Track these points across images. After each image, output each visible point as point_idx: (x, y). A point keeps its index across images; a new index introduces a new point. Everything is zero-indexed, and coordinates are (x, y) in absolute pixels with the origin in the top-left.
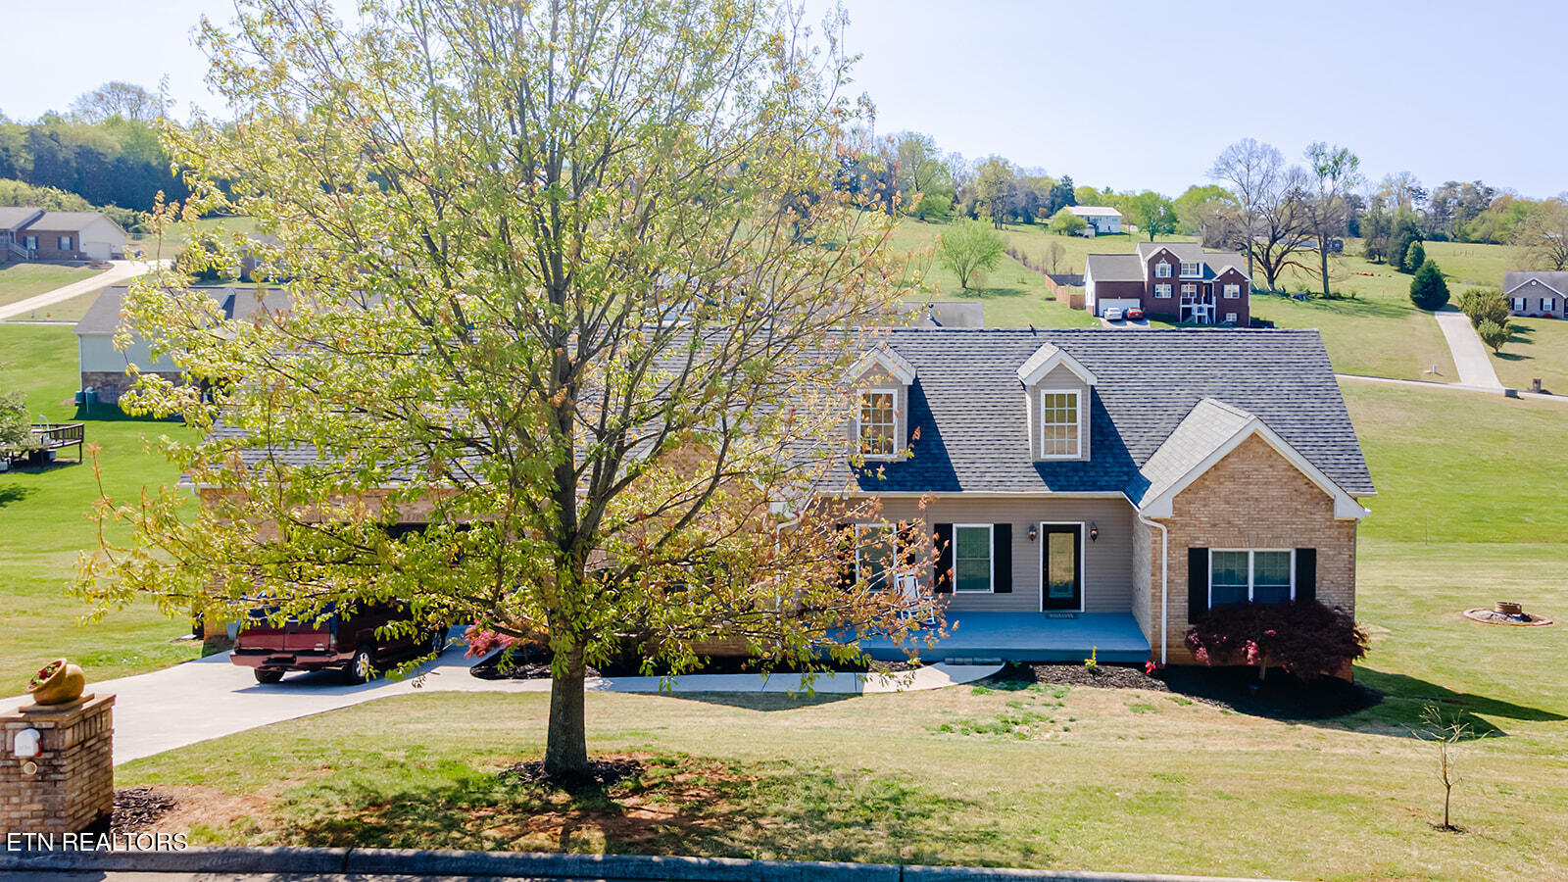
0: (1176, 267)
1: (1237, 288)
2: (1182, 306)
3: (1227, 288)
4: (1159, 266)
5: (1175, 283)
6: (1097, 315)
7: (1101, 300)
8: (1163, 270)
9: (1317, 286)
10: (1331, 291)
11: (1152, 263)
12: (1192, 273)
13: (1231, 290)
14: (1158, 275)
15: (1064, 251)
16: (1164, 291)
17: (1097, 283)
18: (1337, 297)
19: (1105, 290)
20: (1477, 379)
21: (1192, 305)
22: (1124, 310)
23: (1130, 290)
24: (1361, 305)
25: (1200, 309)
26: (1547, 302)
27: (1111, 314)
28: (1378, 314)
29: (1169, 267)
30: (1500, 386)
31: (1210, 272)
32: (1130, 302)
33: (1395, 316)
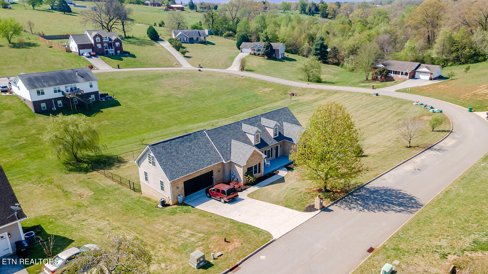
0: (101, 37)
1: (119, 43)
2: (105, 50)
3: (116, 43)
4: (97, 39)
5: (102, 43)
6: (80, 55)
7: (80, 50)
8: (98, 40)
10: (127, 36)
11: (94, 38)
12: (105, 40)
13: (117, 44)
14: (97, 41)
16: (99, 46)
17: (79, 46)
18: (129, 37)
19: (81, 47)
20: (186, 65)
21: (108, 50)
22: (90, 53)
23: (89, 46)
24: (137, 40)
25: (111, 51)
26: (185, 39)
27: (86, 55)
28: (147, 44)
29: (99, 38)
30: (192, 67)
31: (110, 40)
32: (91, 50)
33: (152, 45)
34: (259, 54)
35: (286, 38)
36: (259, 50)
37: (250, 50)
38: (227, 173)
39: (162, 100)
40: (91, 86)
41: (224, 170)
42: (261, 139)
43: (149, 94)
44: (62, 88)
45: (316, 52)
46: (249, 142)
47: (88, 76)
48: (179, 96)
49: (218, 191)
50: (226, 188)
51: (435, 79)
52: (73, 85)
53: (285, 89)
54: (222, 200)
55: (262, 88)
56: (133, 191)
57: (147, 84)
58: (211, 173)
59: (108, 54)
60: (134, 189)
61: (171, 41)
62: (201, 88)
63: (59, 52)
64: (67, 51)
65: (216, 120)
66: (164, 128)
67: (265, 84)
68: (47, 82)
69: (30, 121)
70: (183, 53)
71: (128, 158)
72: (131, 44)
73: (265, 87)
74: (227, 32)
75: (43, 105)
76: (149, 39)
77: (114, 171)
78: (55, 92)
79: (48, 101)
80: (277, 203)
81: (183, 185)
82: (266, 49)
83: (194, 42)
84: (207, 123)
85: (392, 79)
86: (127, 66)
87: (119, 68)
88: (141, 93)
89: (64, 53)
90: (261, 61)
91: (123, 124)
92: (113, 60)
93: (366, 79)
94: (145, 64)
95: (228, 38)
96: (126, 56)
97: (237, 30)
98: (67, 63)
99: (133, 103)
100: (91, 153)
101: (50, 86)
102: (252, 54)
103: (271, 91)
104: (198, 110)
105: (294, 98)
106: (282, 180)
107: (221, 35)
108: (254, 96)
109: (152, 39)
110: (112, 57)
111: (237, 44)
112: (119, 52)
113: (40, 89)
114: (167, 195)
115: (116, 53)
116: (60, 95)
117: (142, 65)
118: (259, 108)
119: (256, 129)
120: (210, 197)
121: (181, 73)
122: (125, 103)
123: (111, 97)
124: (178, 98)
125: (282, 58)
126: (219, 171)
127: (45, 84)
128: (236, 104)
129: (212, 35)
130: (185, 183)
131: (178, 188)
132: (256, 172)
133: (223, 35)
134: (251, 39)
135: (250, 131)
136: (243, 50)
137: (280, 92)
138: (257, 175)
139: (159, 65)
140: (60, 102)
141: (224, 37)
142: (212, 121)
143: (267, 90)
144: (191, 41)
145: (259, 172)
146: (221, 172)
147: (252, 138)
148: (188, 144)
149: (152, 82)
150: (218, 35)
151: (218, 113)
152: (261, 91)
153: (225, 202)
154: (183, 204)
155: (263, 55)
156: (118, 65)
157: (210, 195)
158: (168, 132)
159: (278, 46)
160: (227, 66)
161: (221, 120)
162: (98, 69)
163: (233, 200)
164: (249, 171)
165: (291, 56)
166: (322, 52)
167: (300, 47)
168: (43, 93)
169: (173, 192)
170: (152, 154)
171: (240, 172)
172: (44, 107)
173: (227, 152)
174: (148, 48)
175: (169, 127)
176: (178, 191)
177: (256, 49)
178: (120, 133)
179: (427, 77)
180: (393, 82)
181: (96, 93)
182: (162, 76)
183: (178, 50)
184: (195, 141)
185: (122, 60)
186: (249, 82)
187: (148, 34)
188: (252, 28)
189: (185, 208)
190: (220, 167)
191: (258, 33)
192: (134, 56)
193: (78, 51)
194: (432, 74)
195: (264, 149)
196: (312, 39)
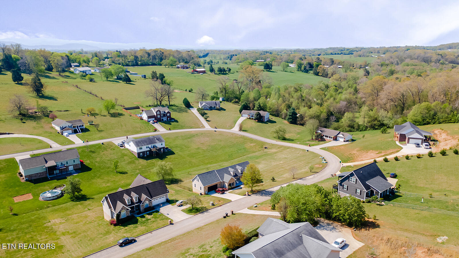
0: (160, 111)
1: (169, 114)
2: (162, 118)
4: (158, 112)
5: (160, 114)
6: (148, 122)
7: (149, 119)
8: (158, 113)
9: (168, 103)
10: (171, 104)
11: (156, 112)
12: (162, 112)
13: (168, 114)
14: (158, 114)
15: (118, 100)
16: (159, 116)
17: (148, 116)
18: (172, 105)
19: (149, 117)
20: (207, 127)
21: (163, 118)
22: (154, 121)
23: (153, 117)
24: (177, 108)
25: (165, 119)
26: (207, 107)
27: (152, 122)
28: (183, 111)
29: (159, 112)
30: (211, 128)
31: (165, 112)
32: (154, 119)
33: (186, 112)
34: (252, 118)
35: (271, 107)
36: (253, 116)
37: (247, 116)
38: (222, 185)
39: (195, 151)
40: (162, 145)
41: (221, 184)
42: (235, 174)
43: (188, 147)
44: (150, 146)
45: (289, 117)
46: (231, 175)
47: (160, 139)
48: (203, 149)
49: (218, 190)
50: (221, 189)
51: (347, 141)
52: (154, 144)
53: (262, 145)
54: (220, 193)
55: (249, 143)
56: (189, 191)
57: (187, 141)
58: (217, 185)
59: (163, 121)
60: (190, 191)
61: (199, 110)
62: (215, 143)
63: (136, 120)
64: (141, 119)
65: (222, 163)
66: (197, 166)
67: (252, 140)
68: (144, 143)
69: (137, 162)
70: (206, 119)
71: (184, 180)
72: (174, 111)
73: (251, 143)
74: (234, 100)
75: (141, 154)
76: (185, 107)
77: (179, 185)
78: (147, 148)
79: (143, 152)
80: (236, 194)
81: (207, 188)
82: (257, 116)
83: (213, 109)
84: (217, 164)
85: (324, 140)
86: (175, 128)
87: (170, 130)
88: (184, 147)
89: (139, 121)
90: (253, 123)
91: (178, 164)
92: (166, 125)
93: (311, 138)
94: (184, 126)
95: (235, 104)
96: (173, 122)
97: (242, 98)
98: (143, 127)
99: (181, 153)
100: (171, 177)
101: (145, 145)
102: (248, 118)
103: (254, 145)
104: (213, 157)
105: (266, 150)
106: (241, 188)
107: (231, 101)
108: (244, 149)
109: (186, 107)
110: (165, 122)
111: (239, 110)
112: (169, 119)
113: (141, 147)
114: (202, 191)
115: (167, 120)
116: (148, 149)
117: (182, 127)
118: (245, 156)
119: (233, 170)
120: (216, 193)
121: (205, 133)
122: (177, 153)
123: (170, 150)
124: (203, 150)
125: (267, 121)
126: (219, 184)
127: (143, 144)
128: (233, 153)
129: (224, 101)
130: (208, 187)
131: (206, 189)
132: (232, 185)
133: (232, 102)
134: (250, 106)
135: (232, 171)
136: (243, 115)
137: (259, 146)
138: (233, 186)
139: (192, 127)
140: (148, 152)
141: (232, 103)
142: (220, 163)
143: (252, 144)
144: (211, 109)
145: (234, 185)
146: (220, 185)
147: (232, 173)
148: (209, 175)
149: (189, 140)
150: (228, 102)
151: (223, 159)
152: (249, 145)
153: (221, 194)
154: (207, 194)
155: (255, 120)
156: (170, 129)
157: (216, 192)
158: (199, 169)
159: (265, 114)
160: (232, 127)
161: (224, 162)
162: (159, 131)
163: (223, 193)
164: (230, 185)
165: (274, 118)
166: (293, 117)
167: (281, 113)
168: (142, 149)
169: (204, 190)
170: (198, 178)
171: (227, 185)
172: (141, 155)
173: (222, 178)
174: (184, 114)
175: (199, 166)
176: (206, 190)
177: (250, 115)
178: (177, 168)
179: (342, 140)
180: (324, 142)
181: (164, 148)
182: (194, 136)
183: (203, 116)
184: (212, 174)
185: (171, 124)
186: (243, 139)
187: (183, 102)
188: (250, 99)
189: (208, 195)
190: (220, 183)
191: (254, 102)
192: (177, 121)
193: (147, 120)
194: (344, 138)
195: (236, 177)
196: (289, 107)
